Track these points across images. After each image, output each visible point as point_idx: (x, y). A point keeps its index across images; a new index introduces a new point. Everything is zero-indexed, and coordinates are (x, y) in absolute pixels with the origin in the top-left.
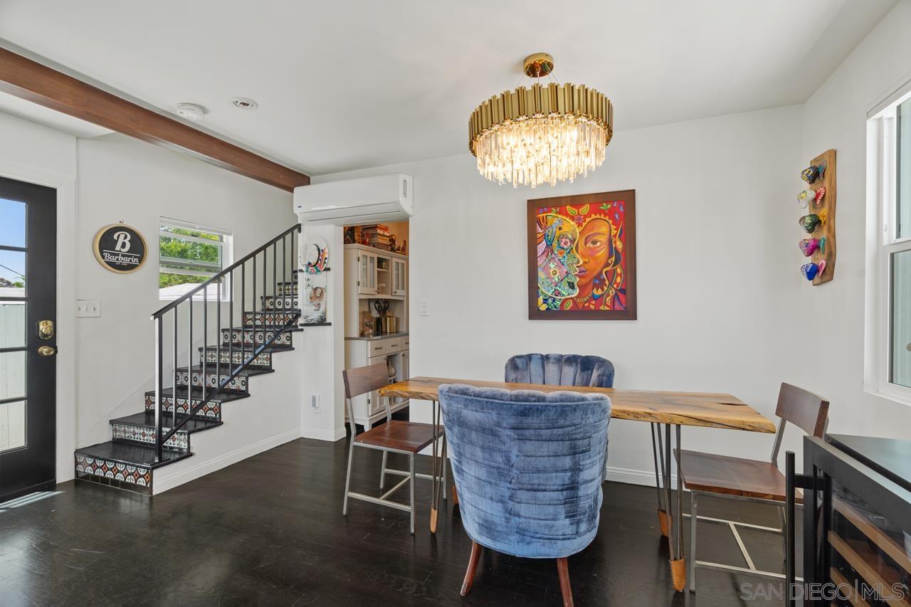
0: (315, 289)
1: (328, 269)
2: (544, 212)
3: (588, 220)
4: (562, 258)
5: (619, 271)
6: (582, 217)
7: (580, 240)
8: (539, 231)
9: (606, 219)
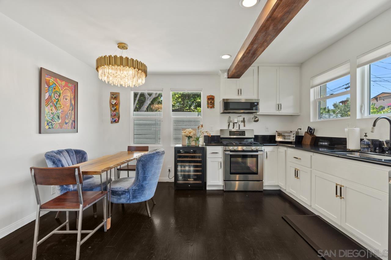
2: (48, 78)
3: (64, 88)
4: (55, 103)
5: (73, 113)
6: (62, 86)
7: (62, 97)
8: (46, 86)
9: (70, 90)
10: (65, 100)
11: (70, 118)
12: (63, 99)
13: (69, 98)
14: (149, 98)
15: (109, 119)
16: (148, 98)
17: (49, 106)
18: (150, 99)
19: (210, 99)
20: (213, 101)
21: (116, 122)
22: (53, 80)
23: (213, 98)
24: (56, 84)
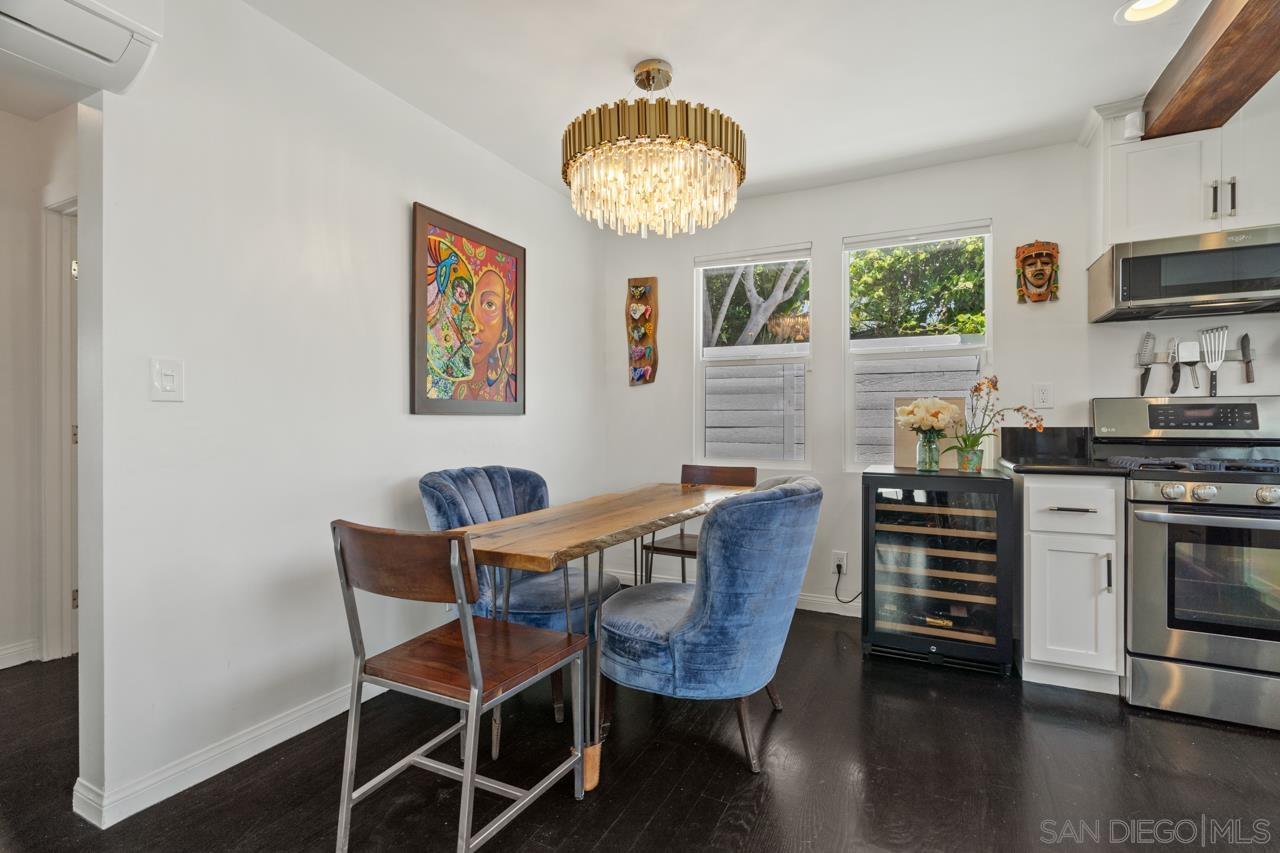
2: (436, 236)
3: (485, 269)
4: (456, 317)
5: (511, 350)
6: (478, 262)
7: (476, 296)
8: (430, 263)
9: (501, 275)
10: (485, 306)
11: (503, 366)
12: (482, 304)
13: (498, 301)
14: (764, 305)
15: (622, 368)
16: (759, 306)
17: (439, 326)
18: (766, 309)
19: (1030, 261)
20: (1048, 269)
21: (646, 382)
22: (452, 243)
23: (1049, 255)
24: (460, 255)
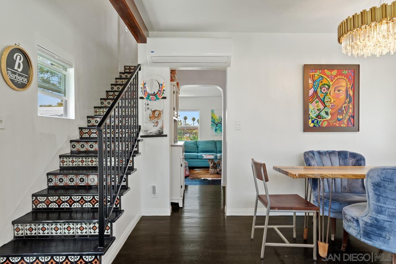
0: (154, 111)
1: (165, 98)
2: (313, 73)
3: (336, 78)
4: (322, 98)
5: (351, 106)
6: (333, 77)
7: (332, 89)
8: (310, 82)
9: (345, 78)
10: (337, 92)
11: (346, 113)
12: (335, 91)
13: (343, 89)
17: (314, 102)
22: (320, 73)
24: (324, 76)
